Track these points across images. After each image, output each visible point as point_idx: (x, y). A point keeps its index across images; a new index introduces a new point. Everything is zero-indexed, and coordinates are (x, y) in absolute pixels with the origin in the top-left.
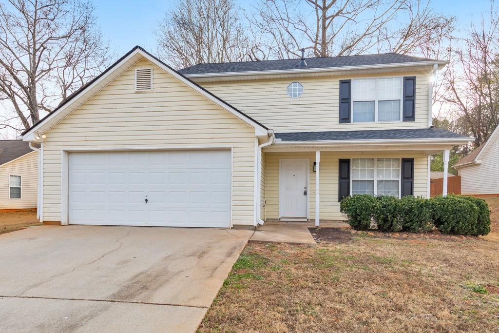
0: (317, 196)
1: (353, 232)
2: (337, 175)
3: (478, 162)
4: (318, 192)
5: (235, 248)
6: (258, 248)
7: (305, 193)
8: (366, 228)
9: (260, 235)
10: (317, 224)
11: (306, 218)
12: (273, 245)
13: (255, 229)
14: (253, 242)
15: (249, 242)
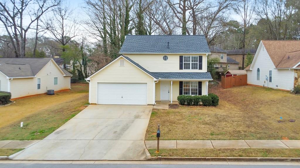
0: (172, 94)
1: (180, 106)
2: (179, 86)
3: (251, 69)
4: (172, 93)
5: (150, 111)
6: (155, 111)
7: (169, 92)
8: (184, 105)
9: (155, 107)
10: (172, 103)
11: (169, 100)
12: (158, 110)
13: (154, 105)
14: (154, 109)
15: (153, 109)
